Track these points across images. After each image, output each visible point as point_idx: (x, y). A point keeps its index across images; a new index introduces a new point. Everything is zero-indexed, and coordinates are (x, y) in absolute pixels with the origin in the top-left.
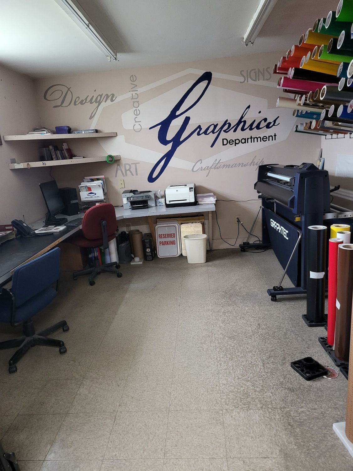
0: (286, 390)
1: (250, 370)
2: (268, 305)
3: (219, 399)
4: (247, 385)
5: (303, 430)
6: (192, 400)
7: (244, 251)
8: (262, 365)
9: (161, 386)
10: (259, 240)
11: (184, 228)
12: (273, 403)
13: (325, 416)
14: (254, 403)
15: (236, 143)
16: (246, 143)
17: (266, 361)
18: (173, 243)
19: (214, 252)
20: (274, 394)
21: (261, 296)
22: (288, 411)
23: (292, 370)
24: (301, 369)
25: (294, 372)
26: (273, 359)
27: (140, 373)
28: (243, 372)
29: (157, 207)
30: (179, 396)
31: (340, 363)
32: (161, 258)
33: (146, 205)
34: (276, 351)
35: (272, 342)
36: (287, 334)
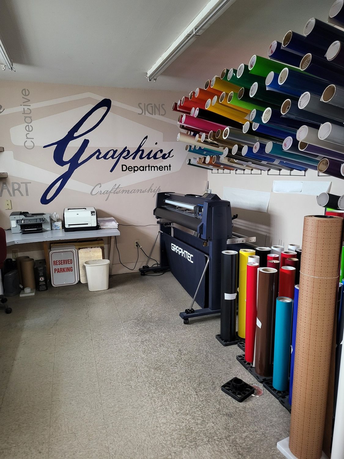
0: (225, 417)
1: (185, 402)
2: (182, 329)
3: (164, 442)
4: (187, 419)
5: (253, 456)
6: (135, 451)
7: (144, 275)
8: (195, 393)
9: (95, 441)
10: (157, 264)
11: (83, 254)
12: (217, 433)
13: (266, 436)
14: (200, 438)
15: (134, 170)
16: (144, 171)
17: (198, 388)
18: (70, 270)
19: (114, 277)
20: (215, 423)
21: (173, 320)
22: (234, 439)
23: (224, 393)
24: (233, 391)
25: (226, 395)
26: (203, 386)
27: (64, 430)
28: (179, 405)
29: (52, 231)
30: (120, 449)
31: (263, 380)
32: (56, 287)
33: (40, 228)
34: (204, 376)
35: (197, 367)
36: (208, 357)
